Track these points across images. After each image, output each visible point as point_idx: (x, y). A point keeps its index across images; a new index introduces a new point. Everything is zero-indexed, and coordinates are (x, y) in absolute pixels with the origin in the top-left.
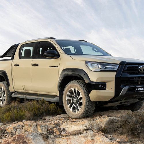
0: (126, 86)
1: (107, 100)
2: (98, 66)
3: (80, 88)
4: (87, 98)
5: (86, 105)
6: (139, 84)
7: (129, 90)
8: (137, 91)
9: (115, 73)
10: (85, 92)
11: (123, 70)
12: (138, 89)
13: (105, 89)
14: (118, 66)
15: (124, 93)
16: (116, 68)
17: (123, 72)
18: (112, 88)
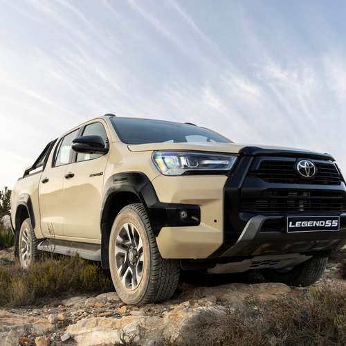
0: (255, 214)
1: (205, 255)
2: (180, 160)
3: (139, 224)
4: (153, 251)
5: (151, 270)
6: (302, 210)
7: (265, 226)
8: (291, 229)
9: (223, 179)
10: (149, 233)
11: (249, 170)
12: (294, 224)
13: (197, 223)
14: (234, 159)
15: (253, 235)
16: (229, 164)
17: (247, 175)
18: (215, 221)
